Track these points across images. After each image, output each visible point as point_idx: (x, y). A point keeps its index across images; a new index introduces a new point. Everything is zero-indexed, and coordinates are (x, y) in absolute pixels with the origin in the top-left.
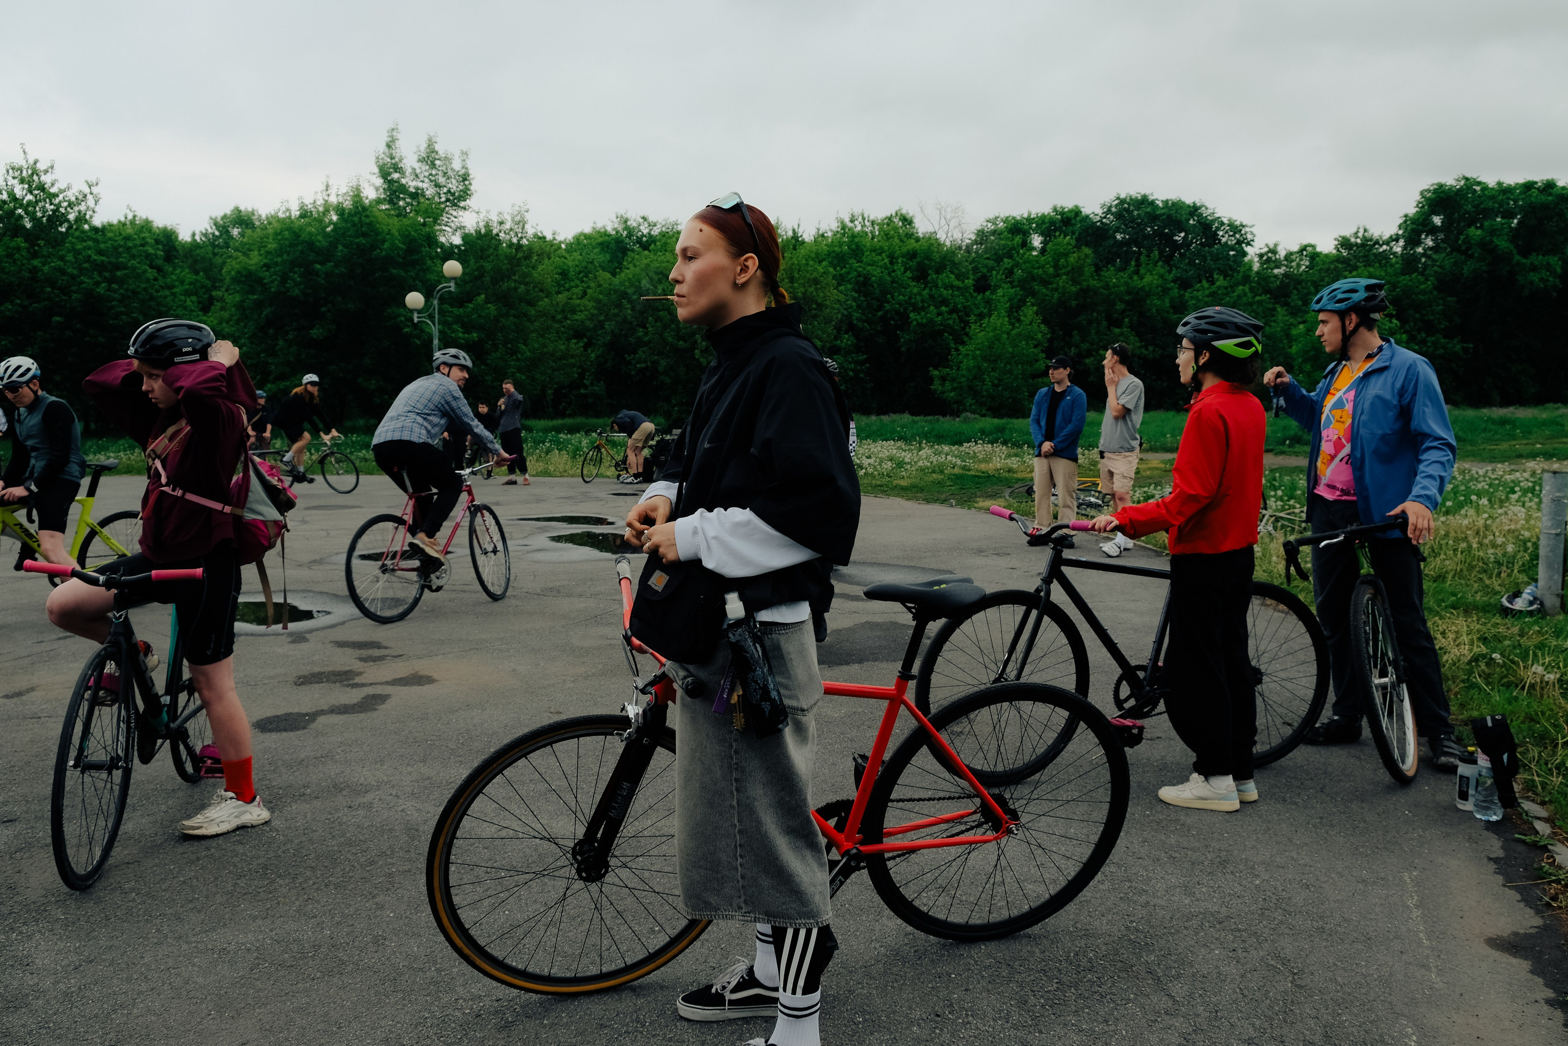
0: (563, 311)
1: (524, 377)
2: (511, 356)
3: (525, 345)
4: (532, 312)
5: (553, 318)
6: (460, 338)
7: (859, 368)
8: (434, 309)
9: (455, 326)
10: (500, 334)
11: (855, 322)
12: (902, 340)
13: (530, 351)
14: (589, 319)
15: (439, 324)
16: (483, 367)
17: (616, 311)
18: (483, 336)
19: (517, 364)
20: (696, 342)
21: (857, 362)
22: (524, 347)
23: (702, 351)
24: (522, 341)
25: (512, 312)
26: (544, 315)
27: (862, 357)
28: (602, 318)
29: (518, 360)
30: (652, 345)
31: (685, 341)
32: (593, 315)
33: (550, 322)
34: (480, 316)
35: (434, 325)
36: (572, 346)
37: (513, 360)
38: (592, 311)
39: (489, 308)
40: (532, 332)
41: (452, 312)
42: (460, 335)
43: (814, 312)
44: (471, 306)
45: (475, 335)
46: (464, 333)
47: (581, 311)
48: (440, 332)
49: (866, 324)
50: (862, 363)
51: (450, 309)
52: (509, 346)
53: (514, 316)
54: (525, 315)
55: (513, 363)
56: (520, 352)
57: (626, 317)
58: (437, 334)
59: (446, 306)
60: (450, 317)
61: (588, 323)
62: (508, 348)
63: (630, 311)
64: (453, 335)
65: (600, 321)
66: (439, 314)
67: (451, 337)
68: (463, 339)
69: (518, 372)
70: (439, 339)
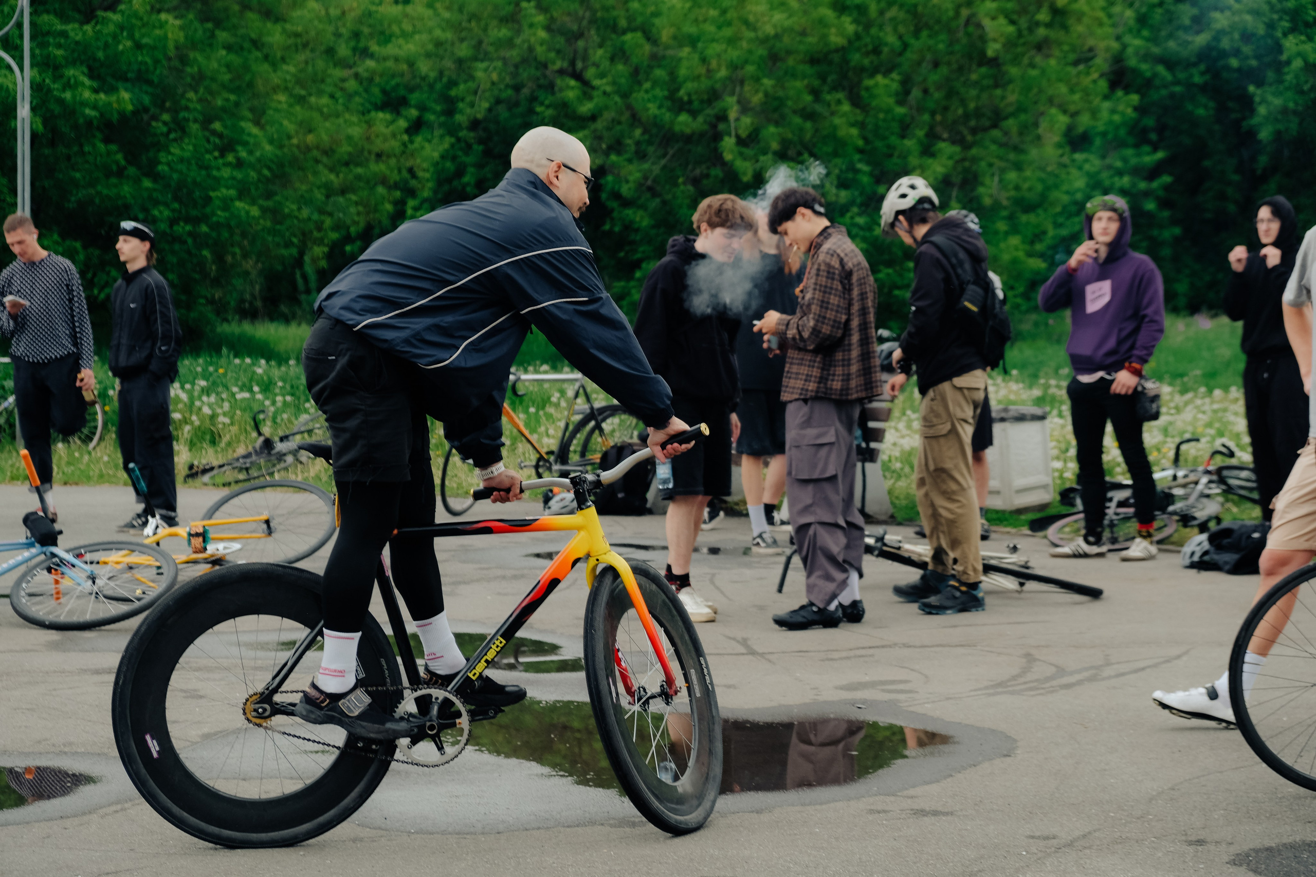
0: (356, 35)
1: (255, 211)
2: (222, 155)
3: (257, 123)
4: (275, 36)
5: (330, 52)
6: (84, 104)
7: (1143, 185)
8: (19, 25)
9: (70, 72)
10: (191, 95)
11: (1132, 62)
12: (1262, 110)
13: (271, 142)
14: (428, 55)
15: (32, 66)
16: (147, 183)
17: (504, 32)
18: (146, 100)
19: (239, 175)
20: (722, 117)
21: (1136, 171)
22: (255, 130)
23: (741, 142)
24: (249, 115)
25: (223, 36)
26: (305, 45)
27: (1151, 158)
28: (463, 51)
29: (240, 164)
30: (599, 125)
31: (694, 114)
32: (439, 44)
33: (320, 64)
34: (138, 46)
35: (22, 69)
36: (380, 128)
37: (226, 165)
38: (438, 33)
39: (162, 25)
40: (276, 89)
41: (64, 34)
42: (87, 94)
43: (1042, 32)
44: (116, 17)
45: (126, 95)
46: (96, 91)
47: (405, 35)
48: (37, 88)
49: (1161, 69)
50: (1153, 173)
51: (59, 27)
52: (217, 126)
53: (229, 48)
54: (256, 44)
55: (226, 173)
56: (245, 144)
57: (531, 49)
58: (27, 92)
59: (45, 18)
60: (59, 46)
61: (424, 67)
62: (214, 133)
63: (542, 34)
64: (68, 95)
65: (460, 62)
66: (33, 38)
67: (61, 102)
68: (95, 107)
69: (240, 197)
70: (33, 109)
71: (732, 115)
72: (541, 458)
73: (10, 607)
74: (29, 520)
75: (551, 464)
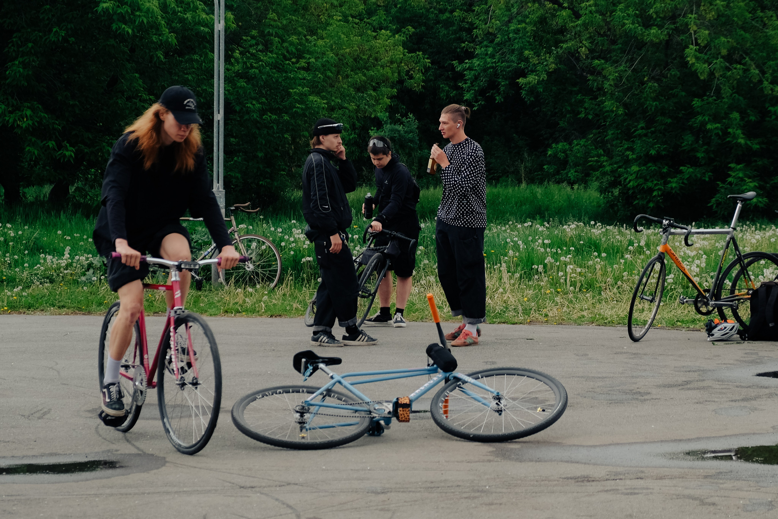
71: (693, 28)
72: (700, 294)
73: (432, 421)
74: (431, 351)
75: (708, 300)
